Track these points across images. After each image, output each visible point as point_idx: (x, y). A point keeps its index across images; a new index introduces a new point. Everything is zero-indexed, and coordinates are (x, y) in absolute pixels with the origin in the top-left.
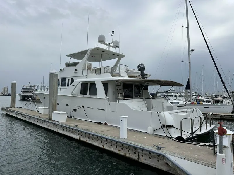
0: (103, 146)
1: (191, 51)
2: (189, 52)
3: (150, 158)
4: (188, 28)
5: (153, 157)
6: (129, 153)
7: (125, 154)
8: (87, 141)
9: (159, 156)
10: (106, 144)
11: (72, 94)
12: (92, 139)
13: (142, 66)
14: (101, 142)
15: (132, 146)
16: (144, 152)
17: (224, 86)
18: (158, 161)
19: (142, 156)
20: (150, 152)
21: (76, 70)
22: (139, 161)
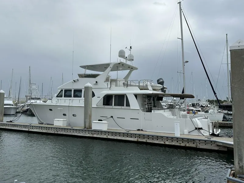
0: (165, 142)
1: (186, 62)
2: (184, 63)
3: (205, 144)
4: (182, 39)
5: (208, 143)
6: (189, 144)
7: (186, 145)
8: (146, 141)
9: (211, 142)
10: (167, 141)
11: (97, 106)
12: (152, 139)
13: (162, 81)
14: (162, 140)
15: (191, 139)
16: (201, 141)
17: (216, 96)
18: (211, 145)
19: (200, 144)
20: (205, 141)
21: (97, 82)
22: (197, 147)
